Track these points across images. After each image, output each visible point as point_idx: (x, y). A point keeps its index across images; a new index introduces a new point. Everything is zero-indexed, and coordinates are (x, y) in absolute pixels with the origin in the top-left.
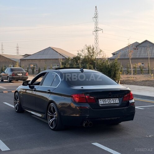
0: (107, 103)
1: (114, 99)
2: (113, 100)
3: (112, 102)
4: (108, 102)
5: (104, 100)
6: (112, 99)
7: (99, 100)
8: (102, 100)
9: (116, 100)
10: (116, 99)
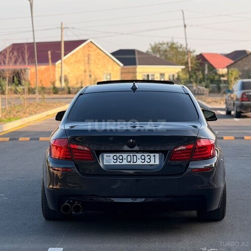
0: (125, 162)
1: (146, 155)
2: (143, 157)
3: (139, 162)
4: (129, 160)
5: (118, 155)
6: (139, 155)
7: (105, 155)
8: (112, 155)
9: (152, 159)
10: (152, 155)
